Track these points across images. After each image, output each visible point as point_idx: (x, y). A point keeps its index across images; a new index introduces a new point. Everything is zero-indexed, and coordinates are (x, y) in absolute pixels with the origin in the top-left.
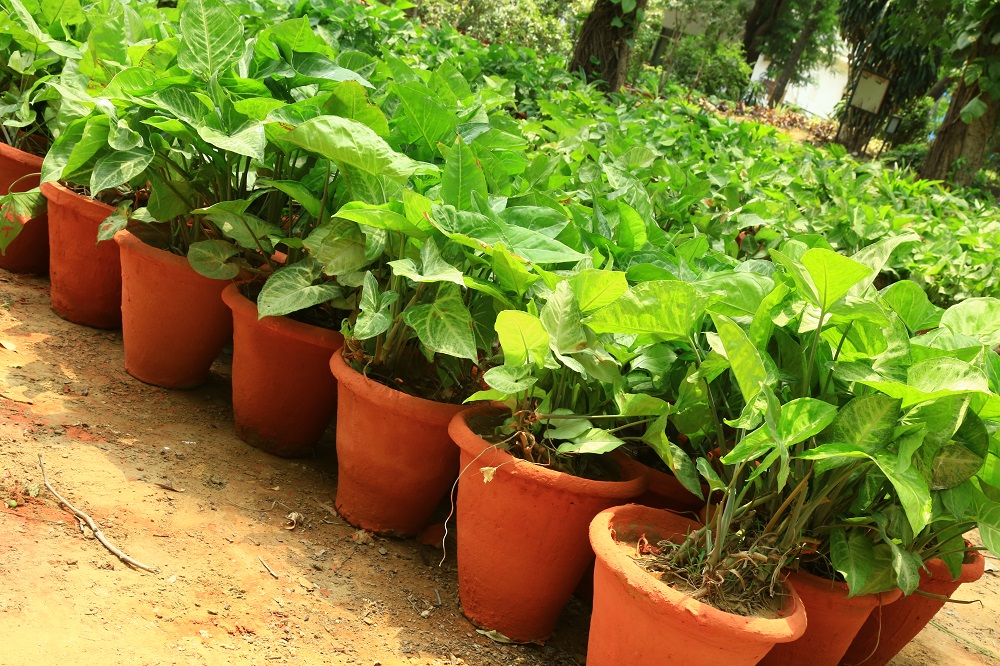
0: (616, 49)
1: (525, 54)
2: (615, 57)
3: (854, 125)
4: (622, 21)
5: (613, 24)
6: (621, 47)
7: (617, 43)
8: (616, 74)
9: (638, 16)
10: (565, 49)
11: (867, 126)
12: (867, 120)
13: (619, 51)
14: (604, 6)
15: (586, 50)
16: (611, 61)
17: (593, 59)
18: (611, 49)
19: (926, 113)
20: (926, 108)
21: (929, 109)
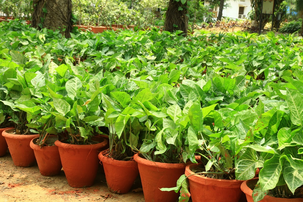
0: (183, 19)
1: (165, 34)
2: (183, 22)
3: (259, 20)
4: (182, 7)
5: (179, 10)
6: (184, 18)
7: (182, 16)
8: (185, 28)
9: (188, 4)
10: (142, 21)
11: (264, 19)
12: (263, 16)
13: (184, 19)
14: (173, 4)
15: (171, 23)
16: (182, 24)
17: (174, 25)
18: (181, 20)
19: (285, 8)
20: (284, 6)
21: (285, 6)
